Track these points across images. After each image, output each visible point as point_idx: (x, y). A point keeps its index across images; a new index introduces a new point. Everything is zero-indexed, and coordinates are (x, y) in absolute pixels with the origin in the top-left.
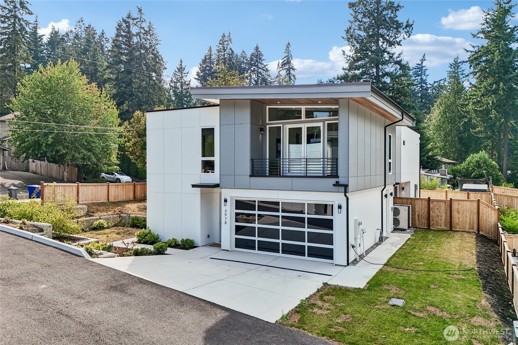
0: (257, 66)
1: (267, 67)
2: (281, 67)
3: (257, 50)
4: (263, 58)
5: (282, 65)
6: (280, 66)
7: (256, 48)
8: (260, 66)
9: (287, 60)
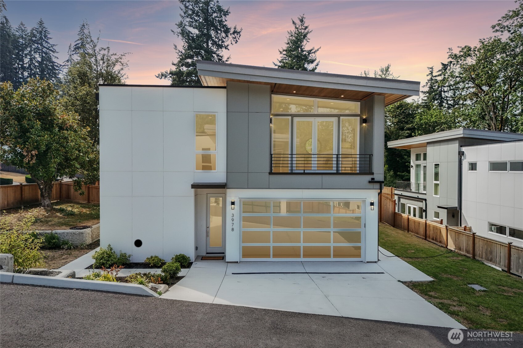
0: (42, 45)
1: (54, 47)
2: (74, 51)
3: (41, 25)
4: (49, 36)
5: (75, 49)
6: (73, 49)
7: (40, 22)
8: (45, 44)
9: (82, 44)
